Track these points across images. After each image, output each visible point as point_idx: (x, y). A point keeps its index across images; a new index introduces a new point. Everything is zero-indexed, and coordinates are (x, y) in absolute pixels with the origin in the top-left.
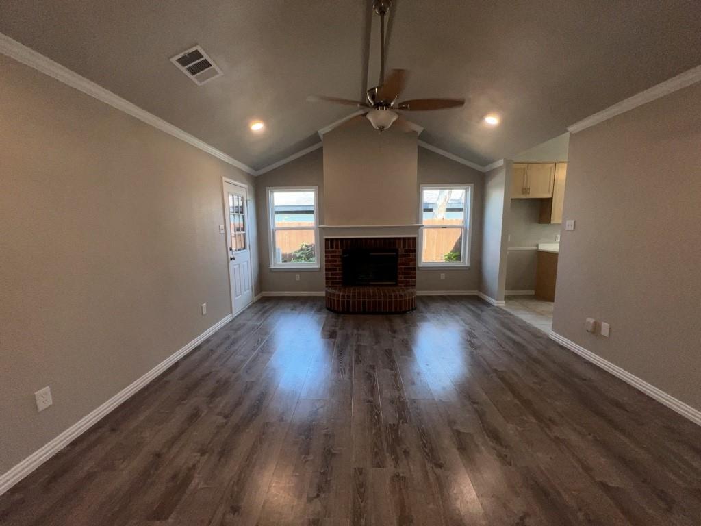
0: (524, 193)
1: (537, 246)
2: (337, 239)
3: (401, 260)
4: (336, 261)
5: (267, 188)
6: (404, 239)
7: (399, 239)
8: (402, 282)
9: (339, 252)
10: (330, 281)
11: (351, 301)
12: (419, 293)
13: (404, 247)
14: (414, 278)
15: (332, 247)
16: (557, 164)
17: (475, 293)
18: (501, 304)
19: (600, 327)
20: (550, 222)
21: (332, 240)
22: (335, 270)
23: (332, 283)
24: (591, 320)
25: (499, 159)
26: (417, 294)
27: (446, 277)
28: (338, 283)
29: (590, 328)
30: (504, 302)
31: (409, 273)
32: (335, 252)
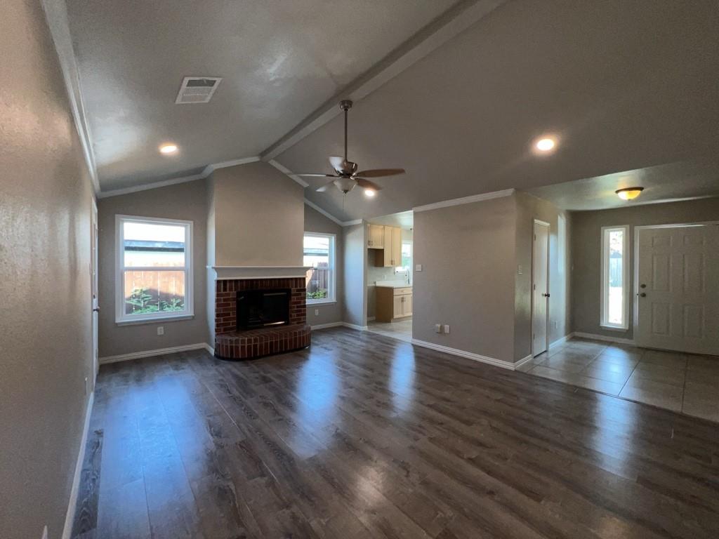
0: (369, 245)
1: (375, 283)
2: (231, 281)
3: (294, 299)
4: (229, 305)
5: (116, 215)
6: (296, 279)
7: (292, 279)
8: (294, 320)
9: (233, 294)
10: (222, 328)
11: (258, 344)
12: (313, 328)
13: (296, 287)
14: (305, 315)
15: (225, 290)
16: (386, 227)
17: (340, 323)
18: (365, 328)
19: (444, 328)
20: (383, 266)
21: (225, 282)
22: (229, 314)
23: (225, 330)
24: (439, 325)
25: (357, 218)
26: (312, 329)
27: (319, 313)
28: (231, 329)
29: (439, 331)
30: (366, 327)
31: (300, 311)
32: (228, 295)
